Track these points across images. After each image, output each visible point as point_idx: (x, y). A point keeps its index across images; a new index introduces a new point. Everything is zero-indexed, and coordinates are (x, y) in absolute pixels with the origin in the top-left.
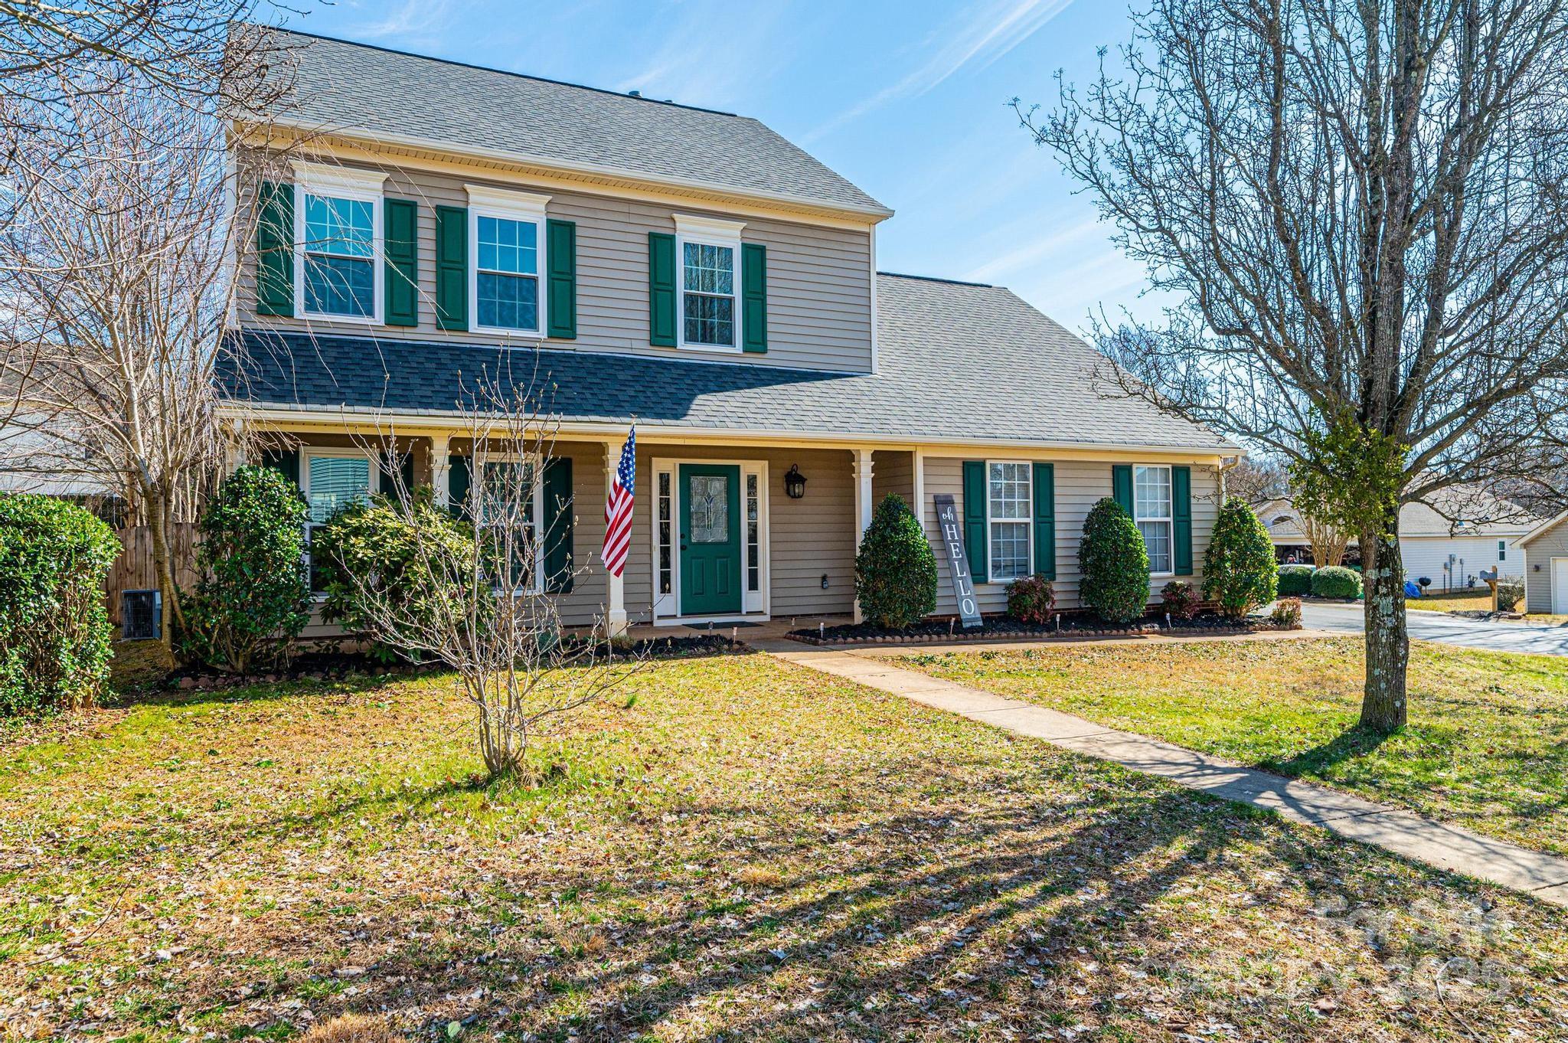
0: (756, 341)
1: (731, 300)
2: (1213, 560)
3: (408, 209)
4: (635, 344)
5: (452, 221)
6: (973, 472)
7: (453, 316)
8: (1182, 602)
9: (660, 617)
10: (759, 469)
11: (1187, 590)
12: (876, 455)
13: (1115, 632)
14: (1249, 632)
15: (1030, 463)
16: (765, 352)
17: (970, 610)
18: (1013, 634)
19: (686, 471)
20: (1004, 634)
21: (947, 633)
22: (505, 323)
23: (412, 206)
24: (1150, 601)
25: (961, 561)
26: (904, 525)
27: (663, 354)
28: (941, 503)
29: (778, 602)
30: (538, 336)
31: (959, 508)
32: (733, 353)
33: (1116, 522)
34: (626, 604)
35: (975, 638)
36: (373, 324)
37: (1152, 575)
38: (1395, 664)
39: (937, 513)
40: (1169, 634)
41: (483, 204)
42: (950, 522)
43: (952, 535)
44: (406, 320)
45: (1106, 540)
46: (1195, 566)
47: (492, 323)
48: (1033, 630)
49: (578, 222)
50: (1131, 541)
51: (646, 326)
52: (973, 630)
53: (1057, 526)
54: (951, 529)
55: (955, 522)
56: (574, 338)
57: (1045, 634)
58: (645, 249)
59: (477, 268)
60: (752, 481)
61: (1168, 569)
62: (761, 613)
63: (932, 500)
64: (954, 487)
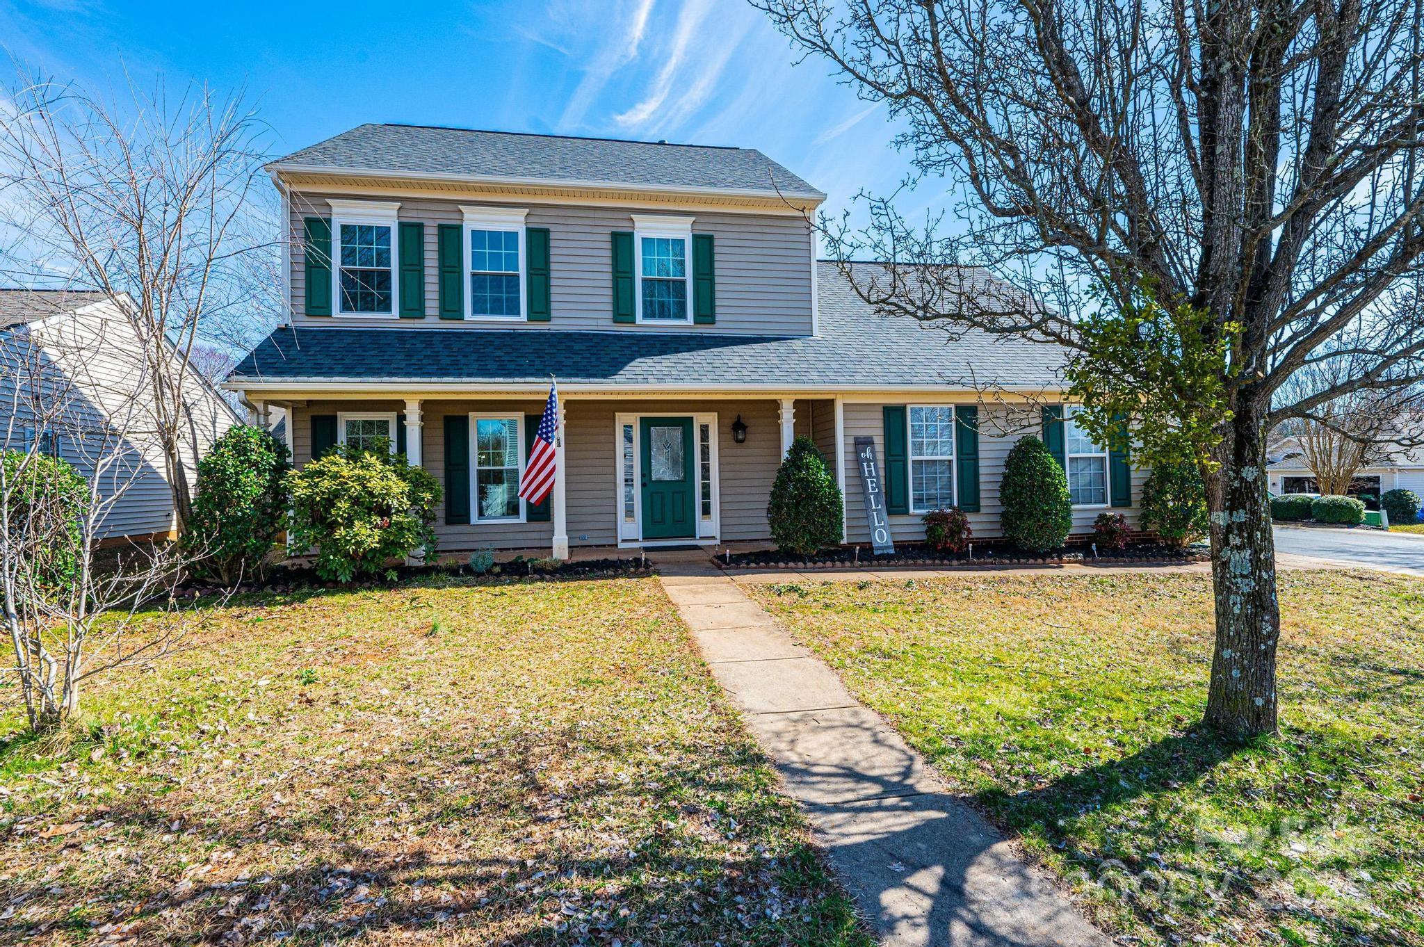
0: (706, 313)
1: (683, 283)
2: (1152, 492)
3: (416, 229)
4: (601, 322)
5: (450, 235)
6: (894, 416)
7: (451, 308)
8: (1112, 533)
9: (624, 541)
10: (711, 419)
11: (1117, 521)
12: (797, 403)
13: (1031, 561)
14: (1188, 563)
15: (953, 407)
16: (713, 322)
17: (882, 538)
18: (920, 562)
19: (646, 424)
20: (910, 562)
21: (852, 560)
22: (494, 311)
23: (420, 226)
24: (1072, 531)
25: (877, 495)
26: (807, 464)
27: (625, 329)
28: (862, 443)
29: (726, 529)
30: (520, 320)
31: (880, 448)
32: (687, 324)
33: (1035, 458)
34: (568, 531)
35: (880, 565)
36: (391, 319)
37: (1073, 507)
38: (1255, 645)
39: (857, 453)
40: (1095, 564)
41: (475, 220)
42: (868, 461)
43: (870, 472)
44: (417, 313)
45: (1022, 475)
46: (1133, 497)
47: (484, 312)
48: (942, 559)
49: (552, 228)
50: (1049, 475)
51: (610, 307)
52: (889, 557)
53: (981, 463)
54: (869, 466)
55: (875, 460)
56: (549, 320)
57: (955, 563)
58: (609, 246)
59: (470, 269)
60: (705, 430)
61: (1104, 501)
62: (713, 538)
63: (852, 441)
64: (875, 430)
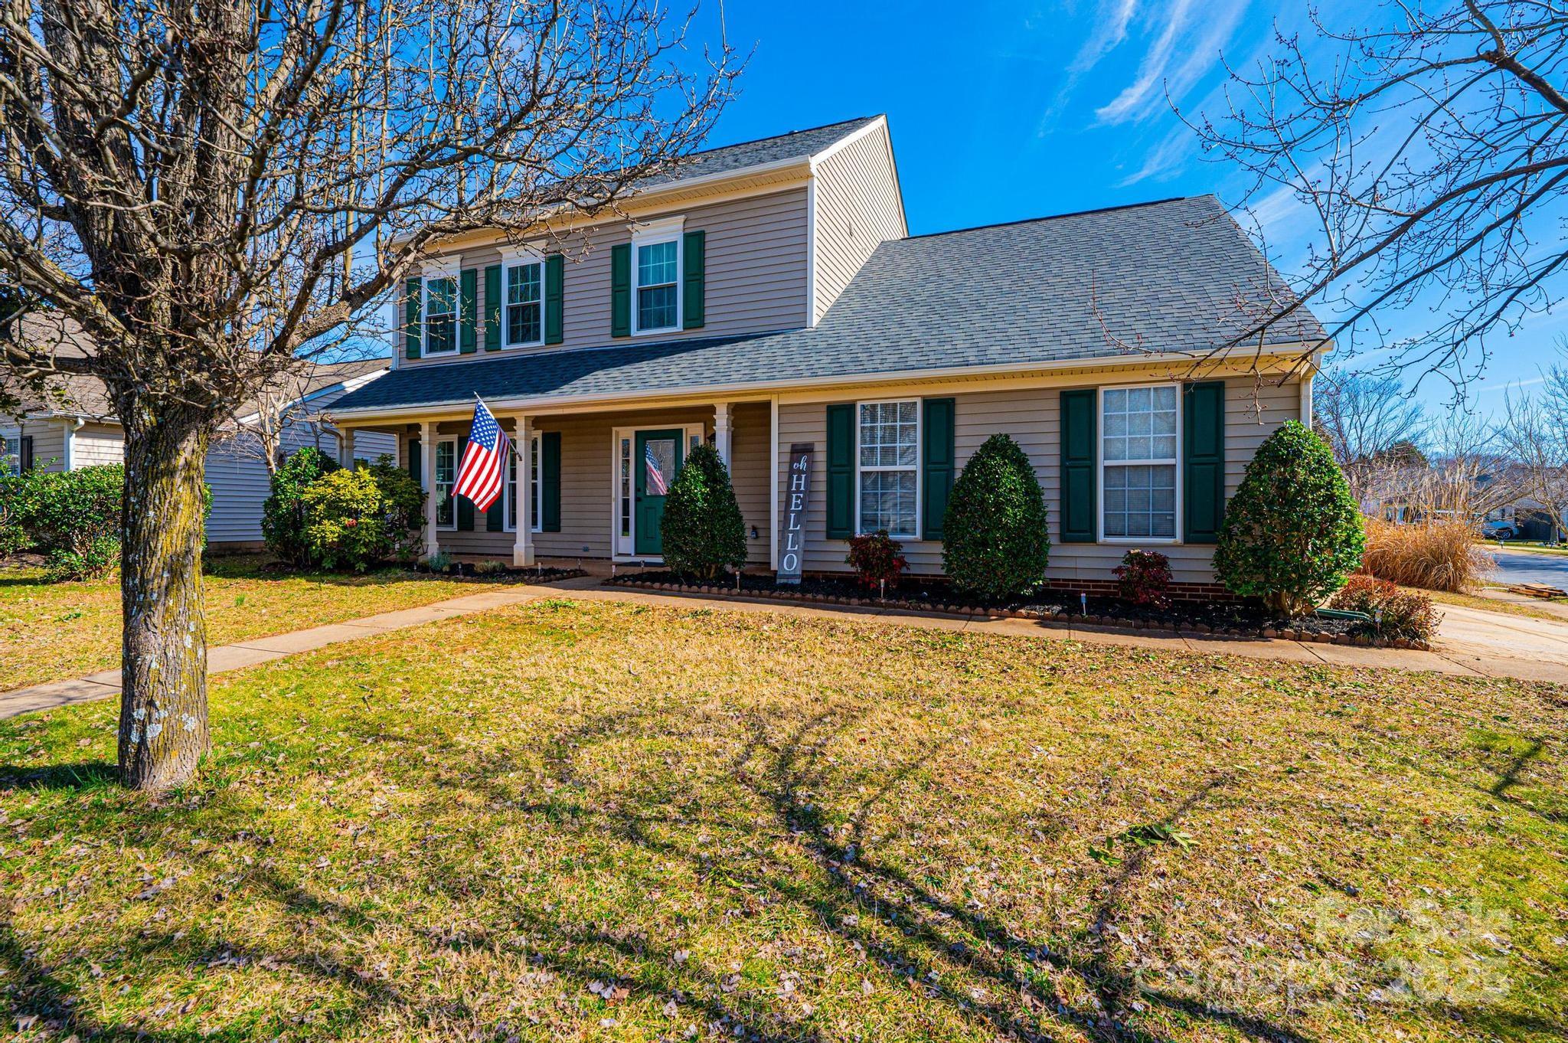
0: (695, 317)
1: (674, 287)
3: (472, 275)
4: (601, 341)
5: (493, 276)
6: (840, 417)
7: (493, 344)
9: (616, 554)
10: (699, 430)
15: (919, 401)
16: (702, 326)
17: (788, 564)
19: (641, 439)
21: (732, 586)
22: (524, 340)
23: (474, 272)
25: (799, 513)
27: (621, 343)
28: (801, 451)
30: (540, 345)
31: (821, 456)
32: (676, 330)
36: (455, 354)
39: (793, 463)
41: (510, 258)
42: (801, 472)
44: (472, 347)
47: (515, 341)
49: (566, 253)
51: (609, 323)
52: (786, 587)
53: (959, 474)
54: (800, 479)
56: (563, 342)
58: (610, 261)
59: (506, 304)
60: (694, 442)
63: (787, 448)
64: (817, 435)
